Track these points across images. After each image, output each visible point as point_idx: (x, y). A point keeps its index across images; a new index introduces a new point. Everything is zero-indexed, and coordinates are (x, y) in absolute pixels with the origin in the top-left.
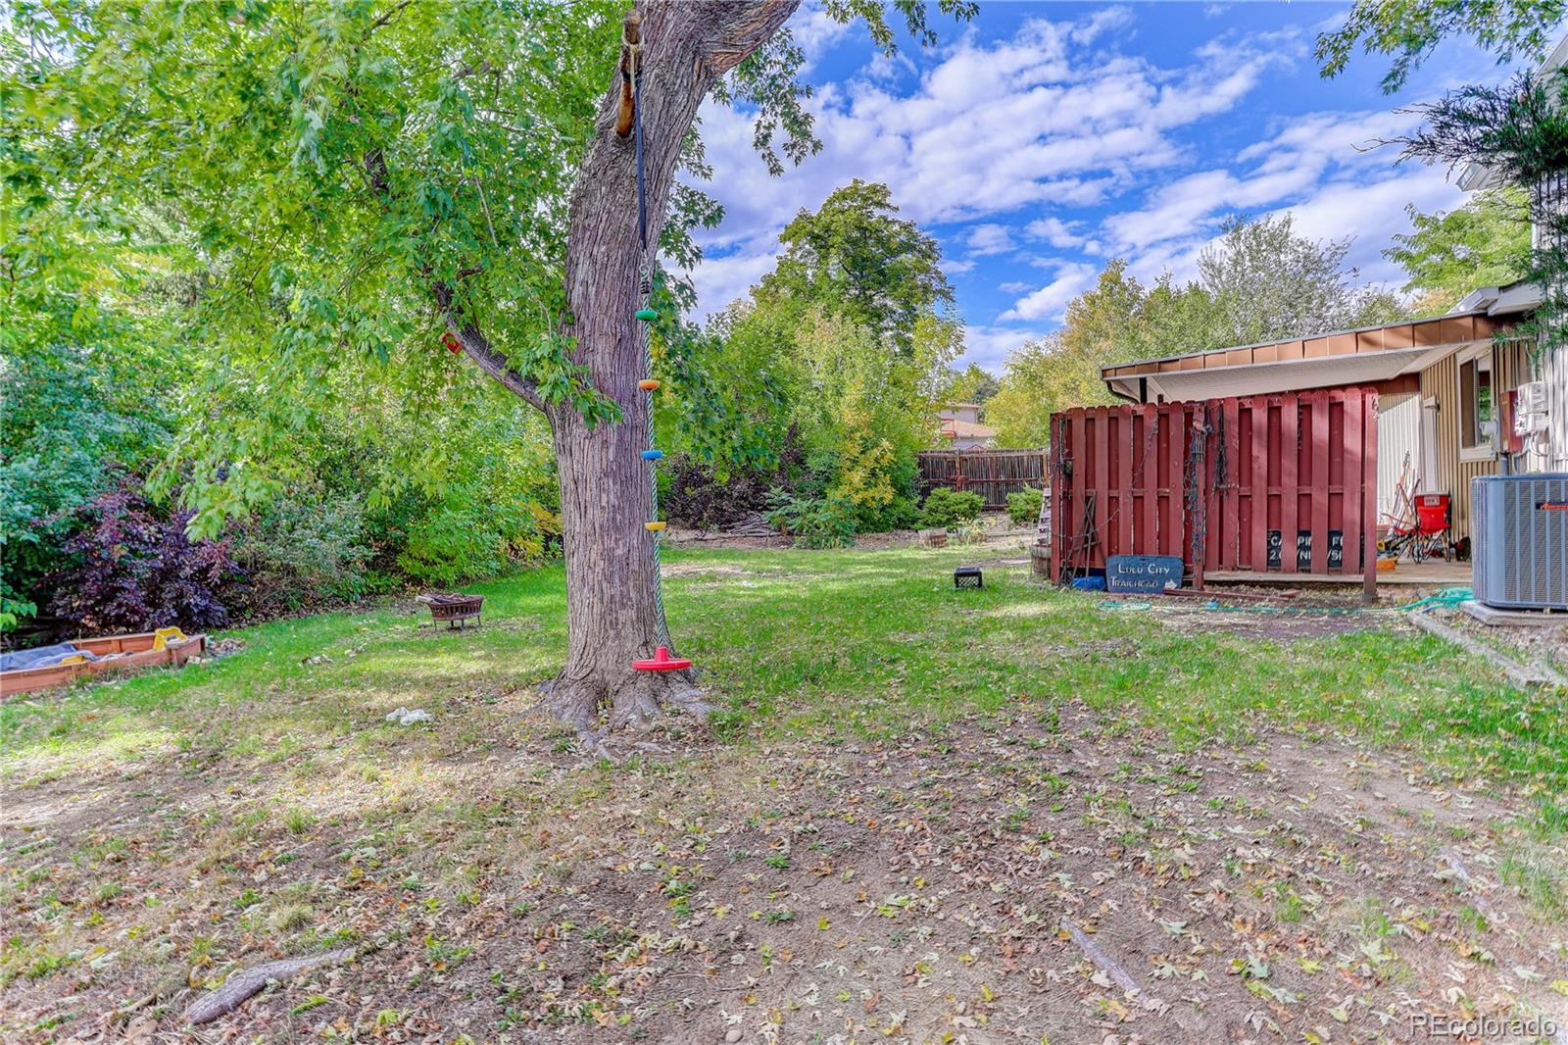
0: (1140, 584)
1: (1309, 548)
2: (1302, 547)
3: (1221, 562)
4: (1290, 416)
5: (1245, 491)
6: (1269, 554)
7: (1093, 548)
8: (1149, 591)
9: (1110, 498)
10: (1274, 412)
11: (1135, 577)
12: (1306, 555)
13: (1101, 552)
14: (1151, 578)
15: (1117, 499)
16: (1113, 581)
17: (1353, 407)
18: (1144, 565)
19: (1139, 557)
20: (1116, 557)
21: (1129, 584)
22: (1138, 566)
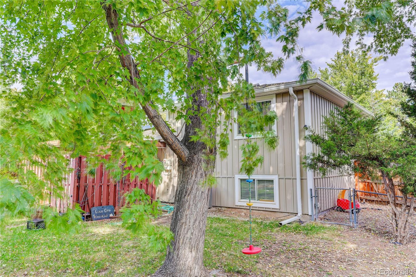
0: (102, 216)
8: (106, 218)
11: (101, 214)
14: (105, 214)
16: (94, 216)
18: (103, 210)
19: (101, 207)
20: (94, 207)
21: (99, 217)
22: (101, 210)
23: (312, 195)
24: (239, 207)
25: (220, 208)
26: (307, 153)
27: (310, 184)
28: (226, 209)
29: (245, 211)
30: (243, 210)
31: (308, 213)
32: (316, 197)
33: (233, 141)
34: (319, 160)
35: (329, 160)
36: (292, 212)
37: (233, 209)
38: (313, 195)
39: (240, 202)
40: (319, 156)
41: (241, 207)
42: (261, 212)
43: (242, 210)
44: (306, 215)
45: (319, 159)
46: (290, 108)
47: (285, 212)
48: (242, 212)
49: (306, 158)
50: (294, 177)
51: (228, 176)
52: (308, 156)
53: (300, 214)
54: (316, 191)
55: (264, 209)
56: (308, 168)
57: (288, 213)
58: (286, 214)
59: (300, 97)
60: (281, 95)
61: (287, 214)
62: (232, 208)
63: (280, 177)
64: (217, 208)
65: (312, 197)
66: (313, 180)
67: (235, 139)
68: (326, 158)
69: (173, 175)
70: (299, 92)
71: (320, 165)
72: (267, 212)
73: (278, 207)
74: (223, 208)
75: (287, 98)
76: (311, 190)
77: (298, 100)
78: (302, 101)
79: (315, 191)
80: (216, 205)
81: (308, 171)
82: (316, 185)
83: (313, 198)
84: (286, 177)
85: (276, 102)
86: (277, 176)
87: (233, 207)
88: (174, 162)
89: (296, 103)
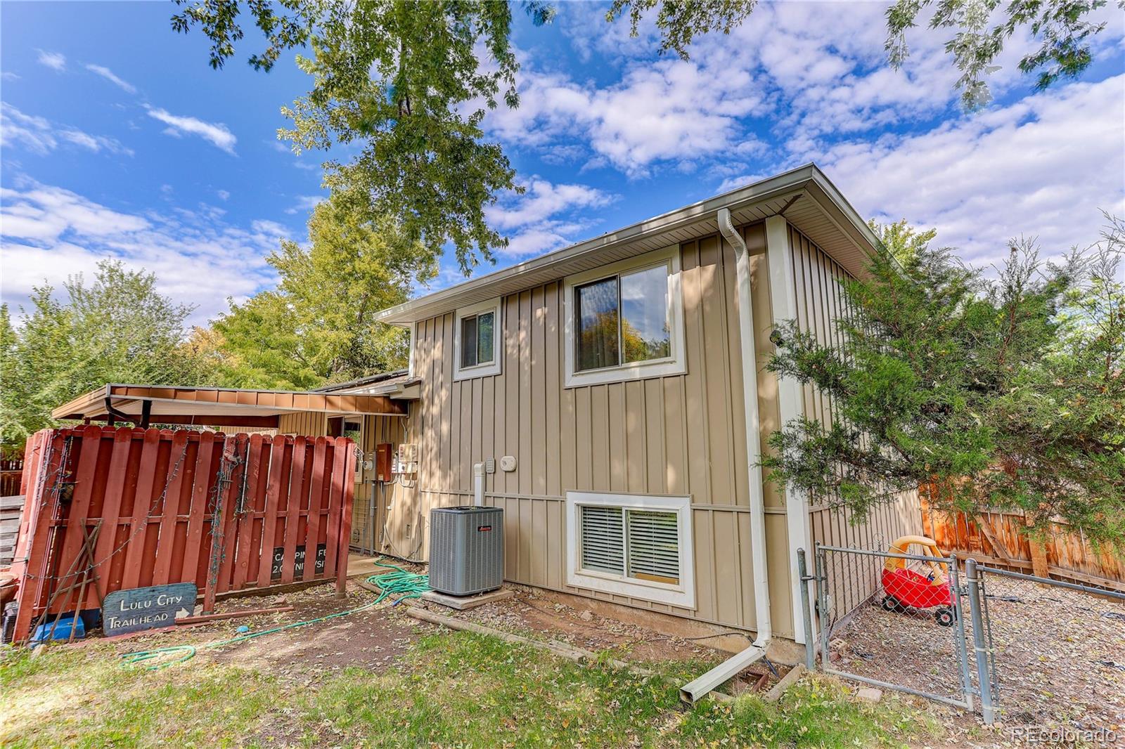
0: (147, 620)
1: (303, 560)
2: (299, 561)
3: (231, 582)
4: (299, 453)
5: (259, 514)
6: (273, 569)
7: (87, 586)
8: (159, 625)
9: (120, 526)
10: (288, 448)
11: (142, 613)
12: (300, 567)
13: (98, 590)
14: (160, 611)
15: (129, 527)
16: (111, 622)
17: (340, 451)
18: (154, 598)
19: (149, 589)
20: (119, 592)
21: (134, 622)
22: (146, 598)
23: (804, 572)
24: (576, 592)
25: (526, 589)
26: (784, 423)
27: (798, 534)
28: (543, 593)
29: (593, 605)
30: (588, 601)
31: (793, 633)
32: (821, 579)
33: (562, 392)
34: (839, 449)
35: (876, 450)
36: (736, 625)
37: (562, 597)
38: (810, 571)
39: (579, 577)
40: (838, 432)
41: (581, 593)
42: (641, 613)
43: (585, 599)
44: (788, 643)
45: (838, 446)
46: (724, 282)
47: (715, 621)
48: (586, 607)
49: (781, 440)
50: (741, 507)
51: (550, 496)
52: (791, 431)
53: (763, 637)
54: (820, 558)
55: (649, 607)
56: (790, 485)
57: (725, 627)
58: (717, 628)
59: (756, 242)
60: (697, 243)
61: (721, 630)
62: (558, 592)
63: (698, 505)
64: (520, 587)
65: (805, 582)
66: (808, 517)
67: (568, 385)
68: (865, 442)
69: (421, 488)
70: (752, 228)
71: (841, 469)
72: (657, 617)
73: (691, 604)
74: (535, 591)
75: (716, 253)
76: (802, 554)
77: (751, 253)
78: (762, 257)
79: (816, 558)
80: (518, 581)
81: (788, 493)
82: (819, 539)
83: (811, 584)
84: (718, 506)
85: (683, 269)
86: (687, 501)
87: (560, 590)
88: (425, 452)
89: (743, 262)
